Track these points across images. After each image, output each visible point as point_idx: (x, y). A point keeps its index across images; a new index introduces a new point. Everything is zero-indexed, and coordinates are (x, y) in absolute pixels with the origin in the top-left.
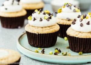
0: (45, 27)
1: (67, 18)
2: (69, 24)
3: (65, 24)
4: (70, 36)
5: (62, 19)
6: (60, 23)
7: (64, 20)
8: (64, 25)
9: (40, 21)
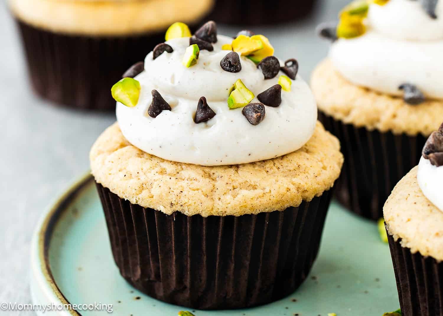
0: (231, 166)
1: (401, 88)
2: (413, 132)
3: (382, 127)
4: (408, 250)
5: (367, 90)
6: (347, 113)
7: (379, 94)
8: (376, 131)
9: (197, 120)
